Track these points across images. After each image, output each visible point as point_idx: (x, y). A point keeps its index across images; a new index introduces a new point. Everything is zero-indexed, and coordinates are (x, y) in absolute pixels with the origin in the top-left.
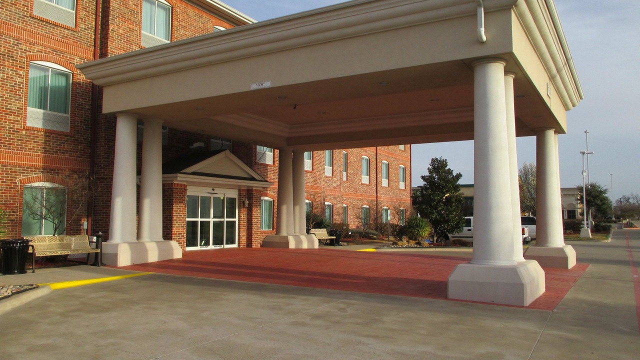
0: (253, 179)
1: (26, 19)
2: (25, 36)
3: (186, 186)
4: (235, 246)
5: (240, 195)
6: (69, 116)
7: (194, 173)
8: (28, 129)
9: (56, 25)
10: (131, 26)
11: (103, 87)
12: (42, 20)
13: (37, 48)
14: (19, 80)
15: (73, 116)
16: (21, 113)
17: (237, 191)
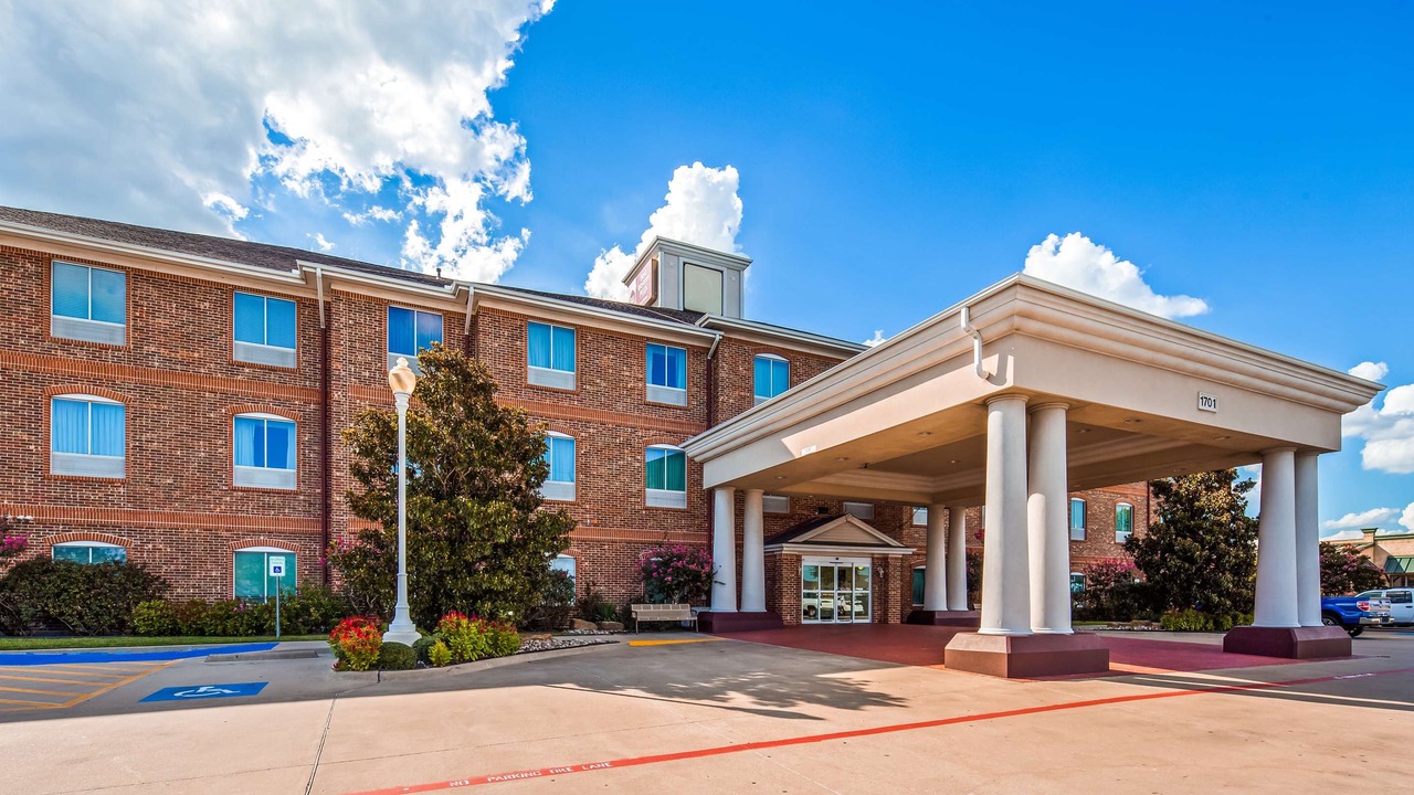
0: (888, 545)
1: (641, 407)
2: (641, 423)
3: (800, 556)
4: (868, 621)
5: (873, 564)
6: (685, 493)
7: (805, 542)
8: (647, 509)
9: (668, 407)
10: (742, 394)
11: (702, 464)
12: (654, 405)
13: (652, 433)
14: (638, 464)
15: (690, 493)
16: (641, 494)
17: (869, 560)
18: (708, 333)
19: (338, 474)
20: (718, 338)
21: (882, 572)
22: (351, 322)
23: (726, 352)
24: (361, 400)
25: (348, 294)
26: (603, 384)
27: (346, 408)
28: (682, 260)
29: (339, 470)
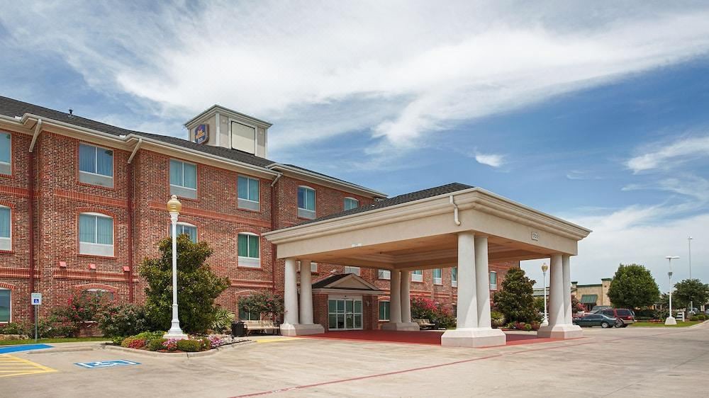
0: (372, 290)
1: (235, 211)
2: (234, 220)
3: (328, 295)
4: (361, 329)
5: (363, 299)
6: (259, 259)
7: (331, 288)
8: (239, 268)
9: (250, 212)
10: (291, 206)
11: (276, 245)
12: (242, 210)
13: (241, 225)
14: (234, 243)
15: (262, 259)
16: (235, 259)
17: (361, 297)
18: (274, 174)
19: (47, 242)
20: (279, 176)
21: (368, 303)
22: (55, 151)
23: (282, 183)
24: (62, 198)
25: (54, 134)
26: (213, 197)
27: (52, 202)
28: (230, 120)
29: (47, 240)
